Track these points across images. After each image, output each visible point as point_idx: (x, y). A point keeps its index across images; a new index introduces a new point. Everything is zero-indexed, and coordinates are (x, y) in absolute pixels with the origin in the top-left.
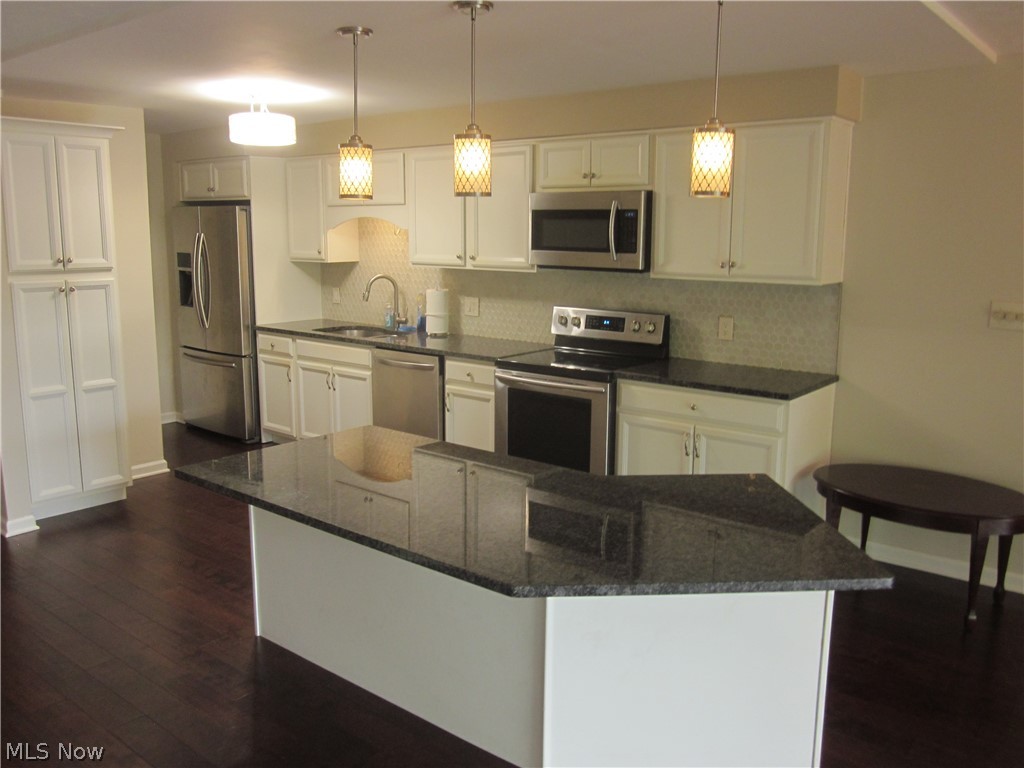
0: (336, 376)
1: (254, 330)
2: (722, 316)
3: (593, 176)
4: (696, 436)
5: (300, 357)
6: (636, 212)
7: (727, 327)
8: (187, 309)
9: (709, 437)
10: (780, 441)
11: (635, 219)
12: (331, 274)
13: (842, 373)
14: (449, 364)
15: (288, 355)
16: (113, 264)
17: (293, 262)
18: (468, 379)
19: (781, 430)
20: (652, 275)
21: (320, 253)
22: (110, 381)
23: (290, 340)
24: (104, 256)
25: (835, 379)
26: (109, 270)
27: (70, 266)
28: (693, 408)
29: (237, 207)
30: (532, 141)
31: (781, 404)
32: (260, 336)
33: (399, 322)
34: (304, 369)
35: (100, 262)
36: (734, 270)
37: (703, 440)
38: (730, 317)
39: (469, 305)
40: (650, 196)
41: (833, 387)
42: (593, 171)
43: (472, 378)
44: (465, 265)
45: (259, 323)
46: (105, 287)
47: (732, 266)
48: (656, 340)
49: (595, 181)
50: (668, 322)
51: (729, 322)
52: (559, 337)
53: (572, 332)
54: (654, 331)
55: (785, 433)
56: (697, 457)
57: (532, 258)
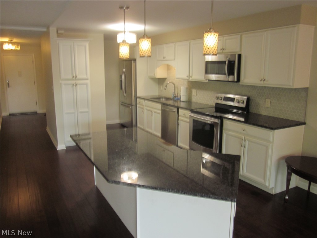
0: (154, 112)
1: (136, 98)
2: (267, 98)
4: (245, 140)
5: (146, 106)
6: (234, 61)
7: (268, 102)
9: (249, 141)
10: (271, 145)
11: (234, 64)
12: (161, 81)
13: (307, 122)
14: (180, 110)
15: (143, 106)
16: (89, 77)
17: (150, 78)
18: (184, 115)
19: (271, 141)
20: (240, 83)
21: (154, 75)
22: (87, 110)
23: (144, 101)
24: (86, 74)
25: (304, 123)
26: (88, 79)
27: (77, 78)
28: (244, 130)
29: (132, 62)
31: (271, 131)
32: (138, 99)
33: (175, 97)
34: (147, 110)
35: (85, 77)
36: (265, 82)
37: (247, 142)
38: (269, 99)
39: (194, 92)
40: (240, 56)
41: (304, 126)
42: (224, 48)
43: (185, 115)
44: (189, 79)
45: (138, 95)
46: (86, 84)
47: (264, 80)
48: (244, 106)
49: (224, 51)
50: (248, 100)
51: (270, 101)
52: (216, 103)
53: (220, 102)
54: (243, 103)
55: (273, 142)
56: (245, 147)
57: (205, 77)
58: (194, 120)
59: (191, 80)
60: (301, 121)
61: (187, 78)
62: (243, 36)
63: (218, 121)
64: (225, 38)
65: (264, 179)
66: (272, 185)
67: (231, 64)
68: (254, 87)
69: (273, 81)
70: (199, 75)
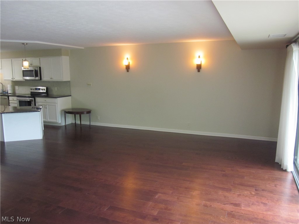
3: (32, 64)
4: (46, 105)
6: (38, 70)
7: (56, 89)
9: (48, 105)
10: (57, 104)
11: (38, 72)
13: (72, 95)
14: (10, 97)
18: (13, 100)
20: (42, 81)
25: (71, 96)
28: (45, 101)
30: (22, 58)
31: (56, 99)
33: (4, 92)
36: (52, 79)
37: (47, 105)
39: (17, 87)
40: (40, 68)
41: (71, 97)
44: (13, 80)
47: (52, 78)
48: (45, 91)
49: (32, 65)
50: (47, 88)
51: (56, 88)
52: (31, 92)
53: (33, 91)
54: (45, 90)
55: (57, 103)
56: (47, 108)
57: (23, 78)
58: (19, 101)
60: (70, 95)
62: (41, 59)
63: (33, 99)
64: (32, 59)
65: (56, 120)
66: (60, 122)
67: (36, 72)
68: (49, 82)
69: (56, 79)
70: (19, 77)
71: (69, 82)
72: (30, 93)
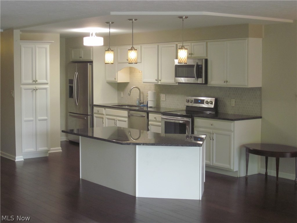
0: (117, 121)
1: (93, 106)
2: (232, 98)
3: (192, 54)
4: (213, 134)
5: (107, 115)
6: (202, 65)
7: (233, 102)
8: (71, 99)
9: (216, 134)
10: (232, 134)
11: (202, 68)
12: (121, 87)
13: (263, 116)
14: (150, 115)
15: (103, 114)
16: (49, 82)
17: (108, 83)
18: (155, 119)
19: (233, 131)
20: (208, 85)
21: (115, 79)
22: (45, 118)
23: (104, 109)
24: (46, 79)
25: (261, 117)
26: (47, 84)
27: (37, 82)
28: (212, 125)
29: (88, 64)
30: (176, 43)
31: (232, 122)
32: (95, 108)
33: (141, 103)
34: (108, 119)
35: (45, 81)
36: (228, 83)
38: (234, 99)
39: (163, 97)
40: (206, 61)
41: (261, 119)
42: (192, 53)
43: (156, 119)
44: (158, 83)
45: (95, 103)
46: (46, 89)
47: (227, 82)
48: (212, 106)
49: (193, 56)
50: (216, 101)
51: (234, 100)
52: (187, 106)
53: (190, 104)
54: (212, 103)
55: (234, 131)
56: (213, 140)
57: (175, 80)
58: (166, 122)
59: (160, 84)
60: (259, 115)
61: (156, 82)
62: (209, 43)
63: (190, 120)
64: (192, 44)
65: (230, 164)
66: (236, 169)
67: (199, 68)
68: (220, 88)
69: (234, 83)
70: (169, 78)
71: (260, 89)
72: (185, 108)
